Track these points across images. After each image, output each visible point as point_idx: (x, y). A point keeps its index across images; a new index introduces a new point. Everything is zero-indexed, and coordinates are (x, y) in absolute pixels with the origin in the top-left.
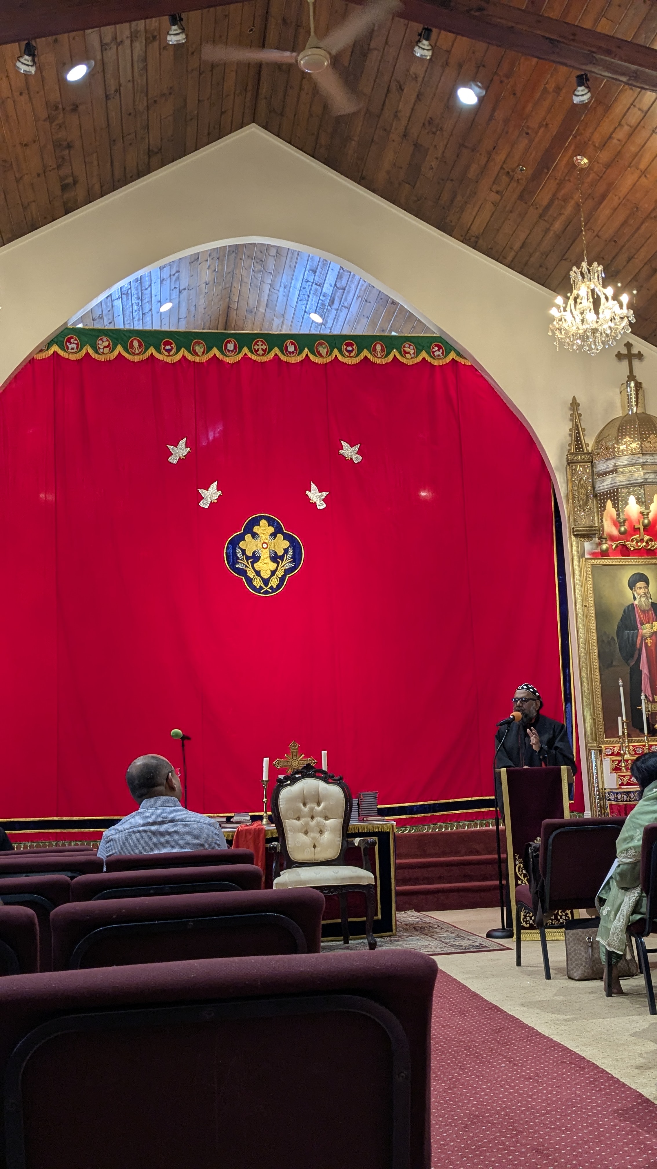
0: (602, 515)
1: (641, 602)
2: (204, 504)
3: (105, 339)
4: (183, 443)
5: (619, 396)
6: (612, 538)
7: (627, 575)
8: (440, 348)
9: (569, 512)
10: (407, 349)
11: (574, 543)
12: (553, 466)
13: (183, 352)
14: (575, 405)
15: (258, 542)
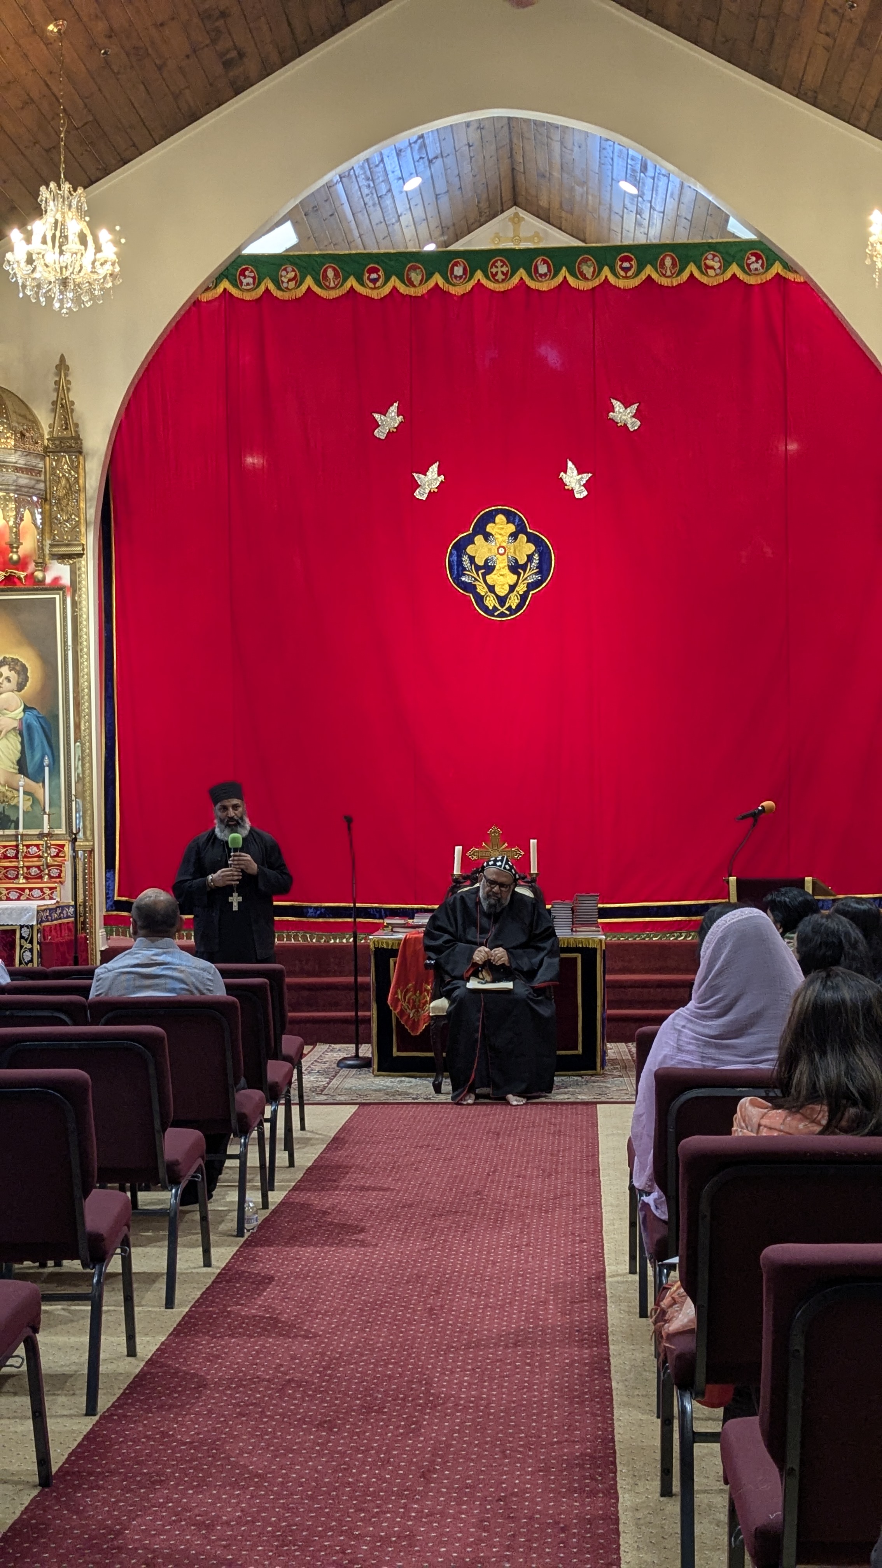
2: (421, 494)
3: (289, 269)
4: (394, 409)
8: (758, 257)
10: (710, 263)
13: (394, 281)
15: (493, 546)
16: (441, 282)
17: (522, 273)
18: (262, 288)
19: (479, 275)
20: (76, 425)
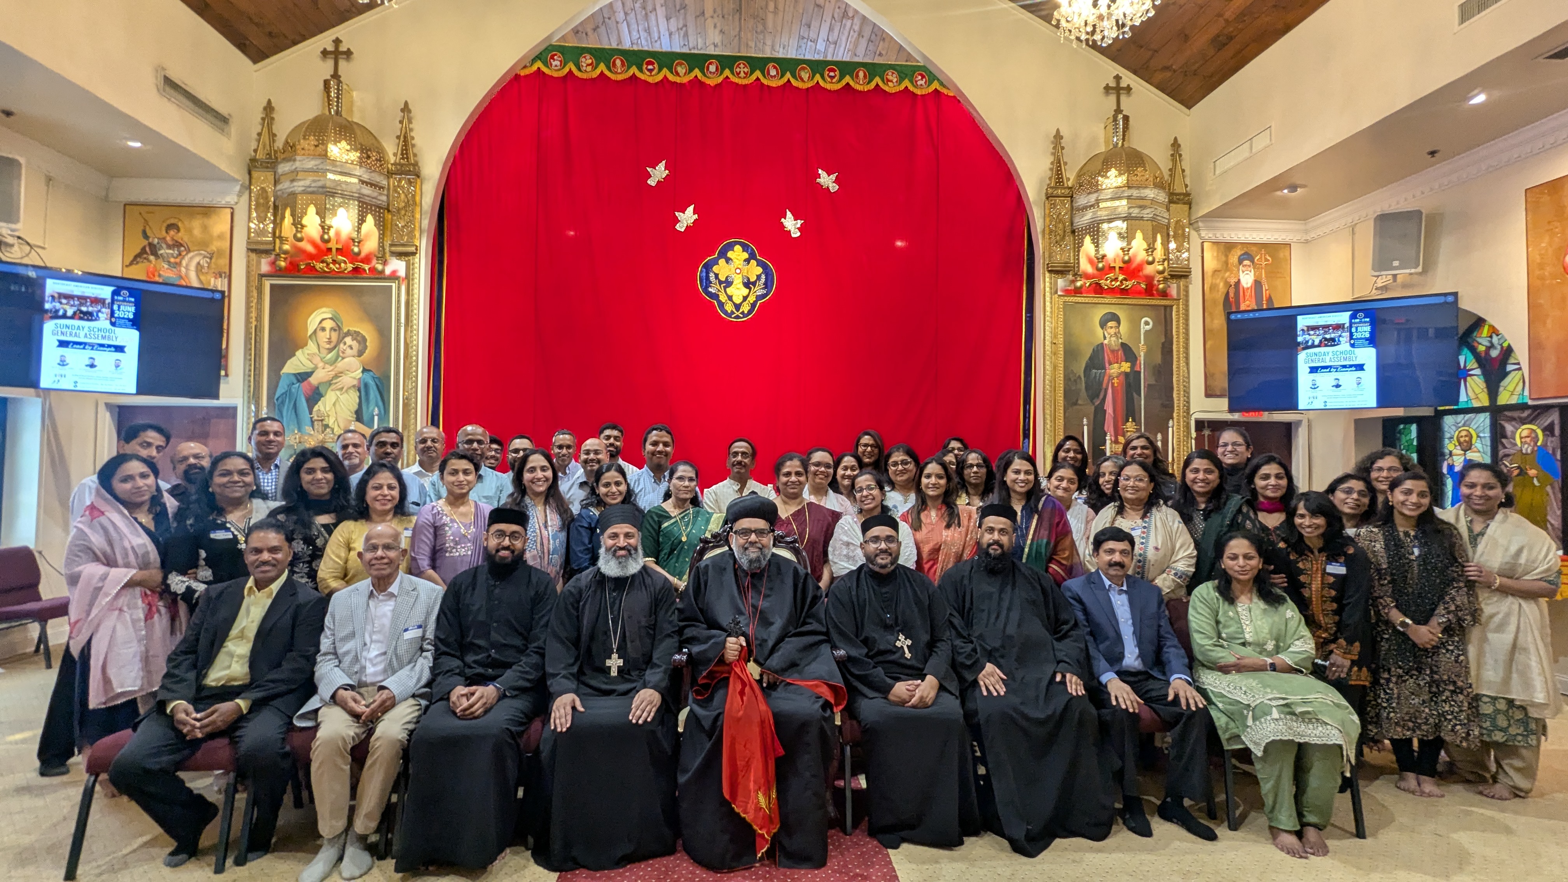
0: (1079, 251)
1: (1111, 341)
2: (681, 227)
3: (588, 56)
4: (662, 166)
5: (1103, 131)
6: (1087, 276)
7: (1100, 313)
8: (923, 77)
9: (1044, 248)
10: (890, 77)
11: (1047, 280)
12: (1031, 199)
13: (665, 71)
14: (1058, 136)
15: (732, 267)
16: (700, 75)
17: (758, 74)
18: (566, 70)
19: (727, 72)
20: (415, 155)
